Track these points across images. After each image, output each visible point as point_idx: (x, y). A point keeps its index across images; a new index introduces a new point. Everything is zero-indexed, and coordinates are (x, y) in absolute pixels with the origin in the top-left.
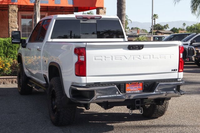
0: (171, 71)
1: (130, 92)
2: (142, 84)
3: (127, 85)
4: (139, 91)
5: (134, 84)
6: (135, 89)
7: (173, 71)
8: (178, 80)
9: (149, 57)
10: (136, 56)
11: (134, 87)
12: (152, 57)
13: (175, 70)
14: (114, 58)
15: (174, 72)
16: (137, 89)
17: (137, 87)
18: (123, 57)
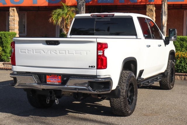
0: (88, 68)
1: (50, 83)
2: (61, 77)
3: (47, 76)
4: (58, 83)
5: (53, 76)
6: (55, 81)
7: (90, 68)
8: (98, 77)
9: (64, 52)
10: (53, 51)
11: (54, 79)
12: (67, 52)
13: (93, 66)
14: (34, 51)
15: (92, 69)
16: (56, 81)
17: (57, 79)
18: (42, 51)
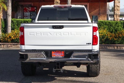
0: (86, 44)
1: (55, 57)
2: (64, 52)
3: (52, 52)
5: (57, 52)
7: (88, 44)
8: (93, 51)
9: (68, 34)
10: (58, 33)
12: (70, 34)
14: (42, 34)
15: (89, 45)
16: (60, 56)
17: (60, 54)
18: (49, 33)
